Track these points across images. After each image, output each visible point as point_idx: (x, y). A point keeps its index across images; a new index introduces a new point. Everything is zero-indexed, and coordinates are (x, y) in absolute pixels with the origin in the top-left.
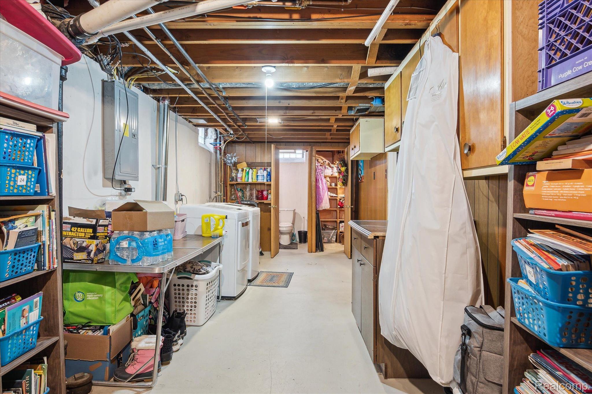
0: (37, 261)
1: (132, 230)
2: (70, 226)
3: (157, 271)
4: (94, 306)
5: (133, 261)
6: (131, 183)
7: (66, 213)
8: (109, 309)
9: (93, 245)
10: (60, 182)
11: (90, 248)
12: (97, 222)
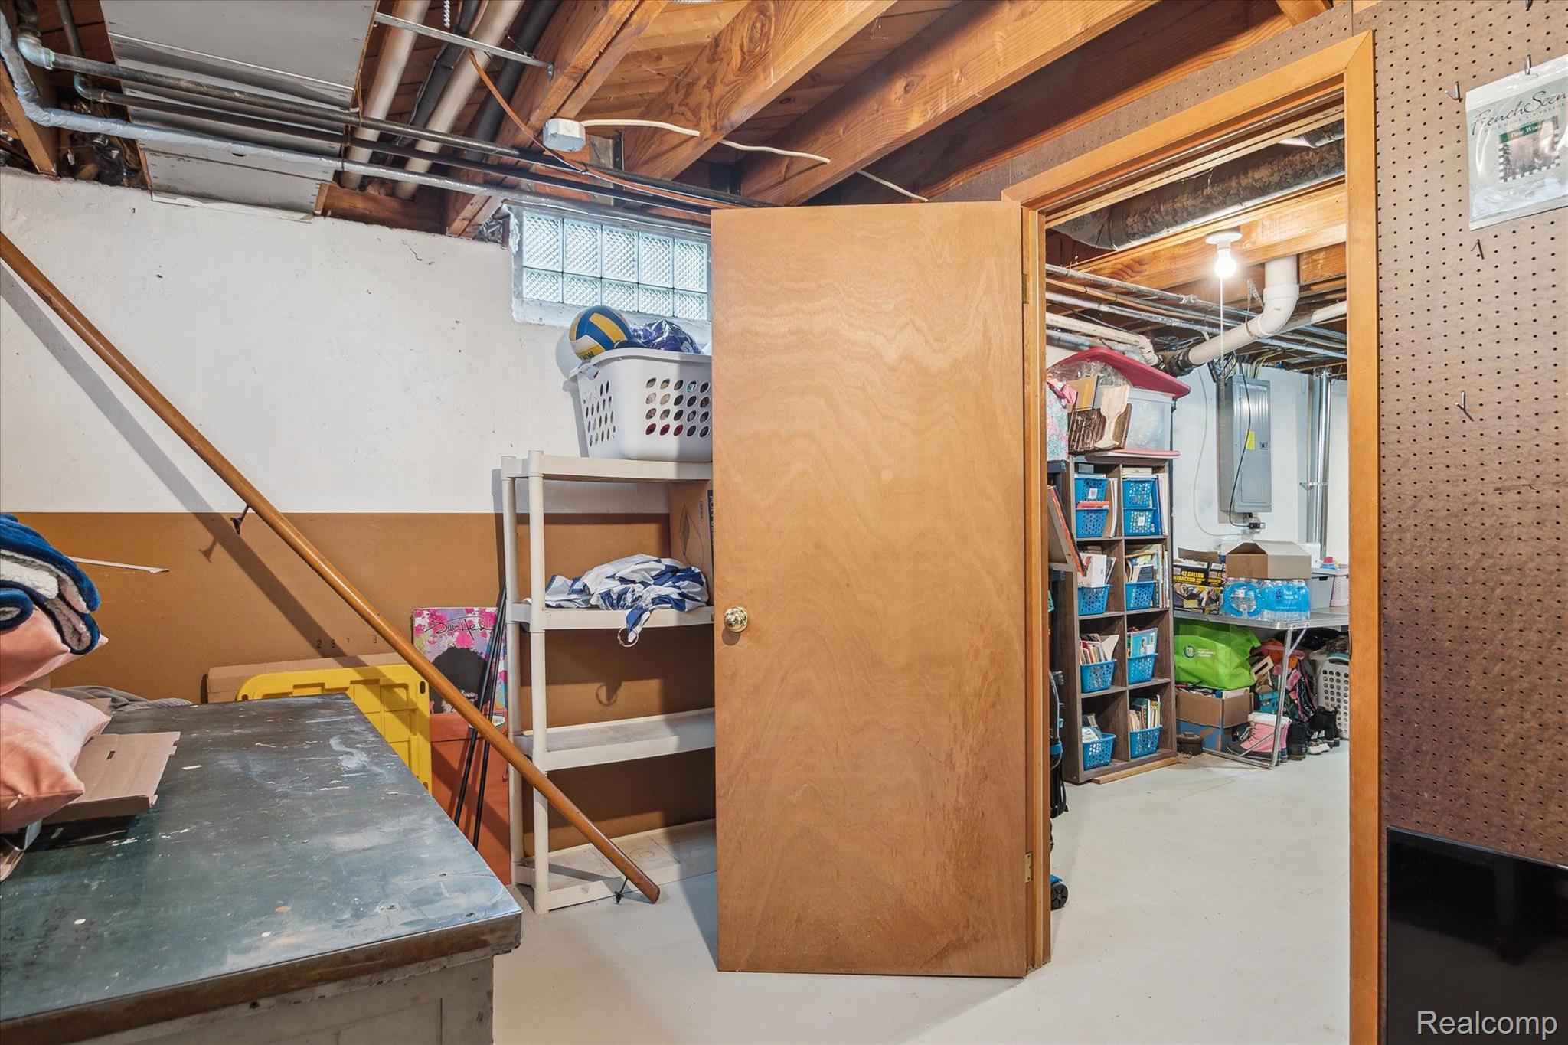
0: (1153, 599)
1: (1250, 576)
2: (1180, 569)
3: (1278, 627)
4: (1205, 664)
5: (1250, 614)
6: (1261, 517)
7: (1176, 556)
8: (1223, 671)
9: (1205, 593)
10: (1171, 519)
11: (1201, 595)
12: (1209, 566)
